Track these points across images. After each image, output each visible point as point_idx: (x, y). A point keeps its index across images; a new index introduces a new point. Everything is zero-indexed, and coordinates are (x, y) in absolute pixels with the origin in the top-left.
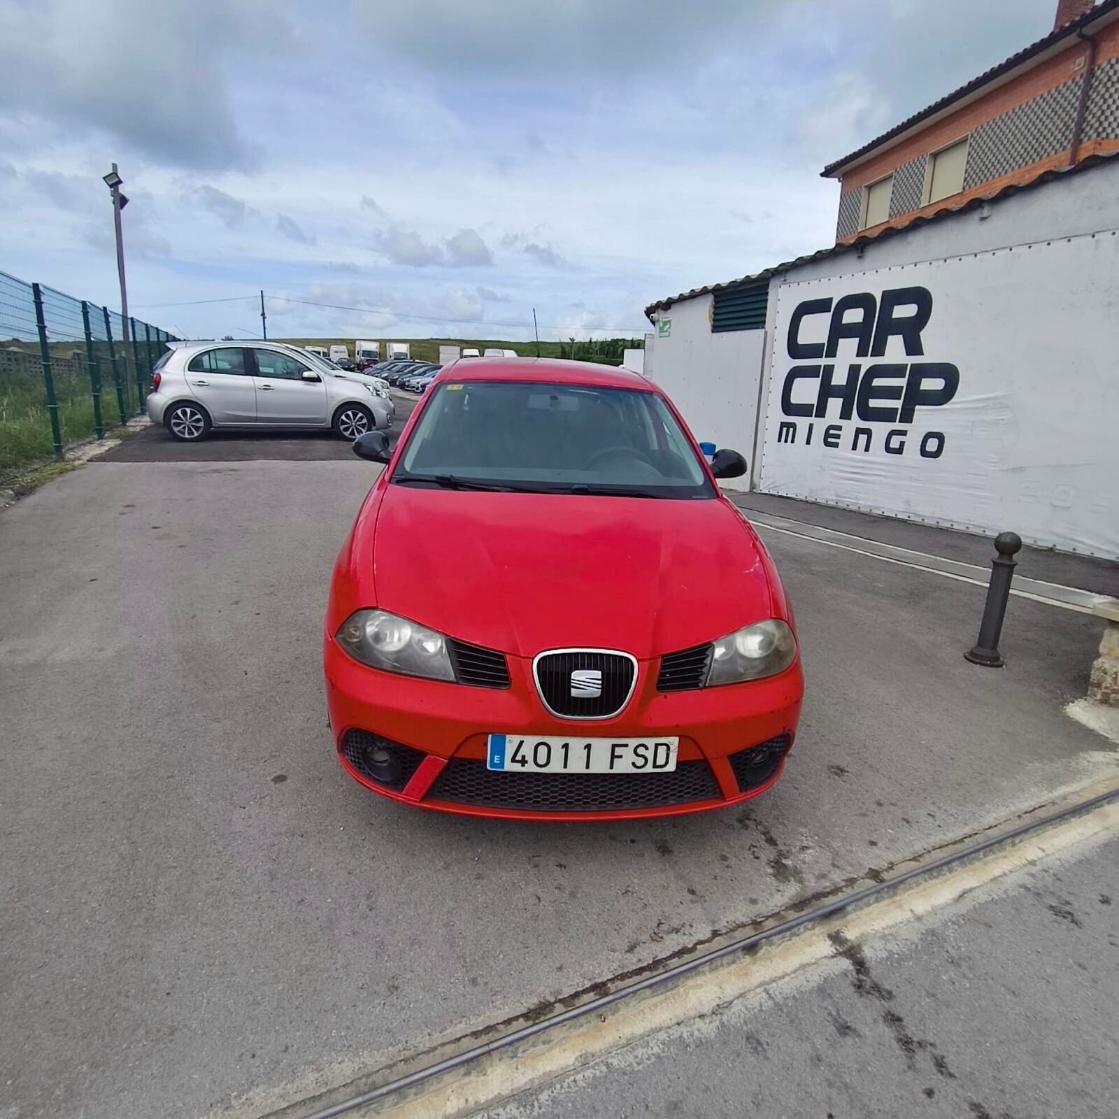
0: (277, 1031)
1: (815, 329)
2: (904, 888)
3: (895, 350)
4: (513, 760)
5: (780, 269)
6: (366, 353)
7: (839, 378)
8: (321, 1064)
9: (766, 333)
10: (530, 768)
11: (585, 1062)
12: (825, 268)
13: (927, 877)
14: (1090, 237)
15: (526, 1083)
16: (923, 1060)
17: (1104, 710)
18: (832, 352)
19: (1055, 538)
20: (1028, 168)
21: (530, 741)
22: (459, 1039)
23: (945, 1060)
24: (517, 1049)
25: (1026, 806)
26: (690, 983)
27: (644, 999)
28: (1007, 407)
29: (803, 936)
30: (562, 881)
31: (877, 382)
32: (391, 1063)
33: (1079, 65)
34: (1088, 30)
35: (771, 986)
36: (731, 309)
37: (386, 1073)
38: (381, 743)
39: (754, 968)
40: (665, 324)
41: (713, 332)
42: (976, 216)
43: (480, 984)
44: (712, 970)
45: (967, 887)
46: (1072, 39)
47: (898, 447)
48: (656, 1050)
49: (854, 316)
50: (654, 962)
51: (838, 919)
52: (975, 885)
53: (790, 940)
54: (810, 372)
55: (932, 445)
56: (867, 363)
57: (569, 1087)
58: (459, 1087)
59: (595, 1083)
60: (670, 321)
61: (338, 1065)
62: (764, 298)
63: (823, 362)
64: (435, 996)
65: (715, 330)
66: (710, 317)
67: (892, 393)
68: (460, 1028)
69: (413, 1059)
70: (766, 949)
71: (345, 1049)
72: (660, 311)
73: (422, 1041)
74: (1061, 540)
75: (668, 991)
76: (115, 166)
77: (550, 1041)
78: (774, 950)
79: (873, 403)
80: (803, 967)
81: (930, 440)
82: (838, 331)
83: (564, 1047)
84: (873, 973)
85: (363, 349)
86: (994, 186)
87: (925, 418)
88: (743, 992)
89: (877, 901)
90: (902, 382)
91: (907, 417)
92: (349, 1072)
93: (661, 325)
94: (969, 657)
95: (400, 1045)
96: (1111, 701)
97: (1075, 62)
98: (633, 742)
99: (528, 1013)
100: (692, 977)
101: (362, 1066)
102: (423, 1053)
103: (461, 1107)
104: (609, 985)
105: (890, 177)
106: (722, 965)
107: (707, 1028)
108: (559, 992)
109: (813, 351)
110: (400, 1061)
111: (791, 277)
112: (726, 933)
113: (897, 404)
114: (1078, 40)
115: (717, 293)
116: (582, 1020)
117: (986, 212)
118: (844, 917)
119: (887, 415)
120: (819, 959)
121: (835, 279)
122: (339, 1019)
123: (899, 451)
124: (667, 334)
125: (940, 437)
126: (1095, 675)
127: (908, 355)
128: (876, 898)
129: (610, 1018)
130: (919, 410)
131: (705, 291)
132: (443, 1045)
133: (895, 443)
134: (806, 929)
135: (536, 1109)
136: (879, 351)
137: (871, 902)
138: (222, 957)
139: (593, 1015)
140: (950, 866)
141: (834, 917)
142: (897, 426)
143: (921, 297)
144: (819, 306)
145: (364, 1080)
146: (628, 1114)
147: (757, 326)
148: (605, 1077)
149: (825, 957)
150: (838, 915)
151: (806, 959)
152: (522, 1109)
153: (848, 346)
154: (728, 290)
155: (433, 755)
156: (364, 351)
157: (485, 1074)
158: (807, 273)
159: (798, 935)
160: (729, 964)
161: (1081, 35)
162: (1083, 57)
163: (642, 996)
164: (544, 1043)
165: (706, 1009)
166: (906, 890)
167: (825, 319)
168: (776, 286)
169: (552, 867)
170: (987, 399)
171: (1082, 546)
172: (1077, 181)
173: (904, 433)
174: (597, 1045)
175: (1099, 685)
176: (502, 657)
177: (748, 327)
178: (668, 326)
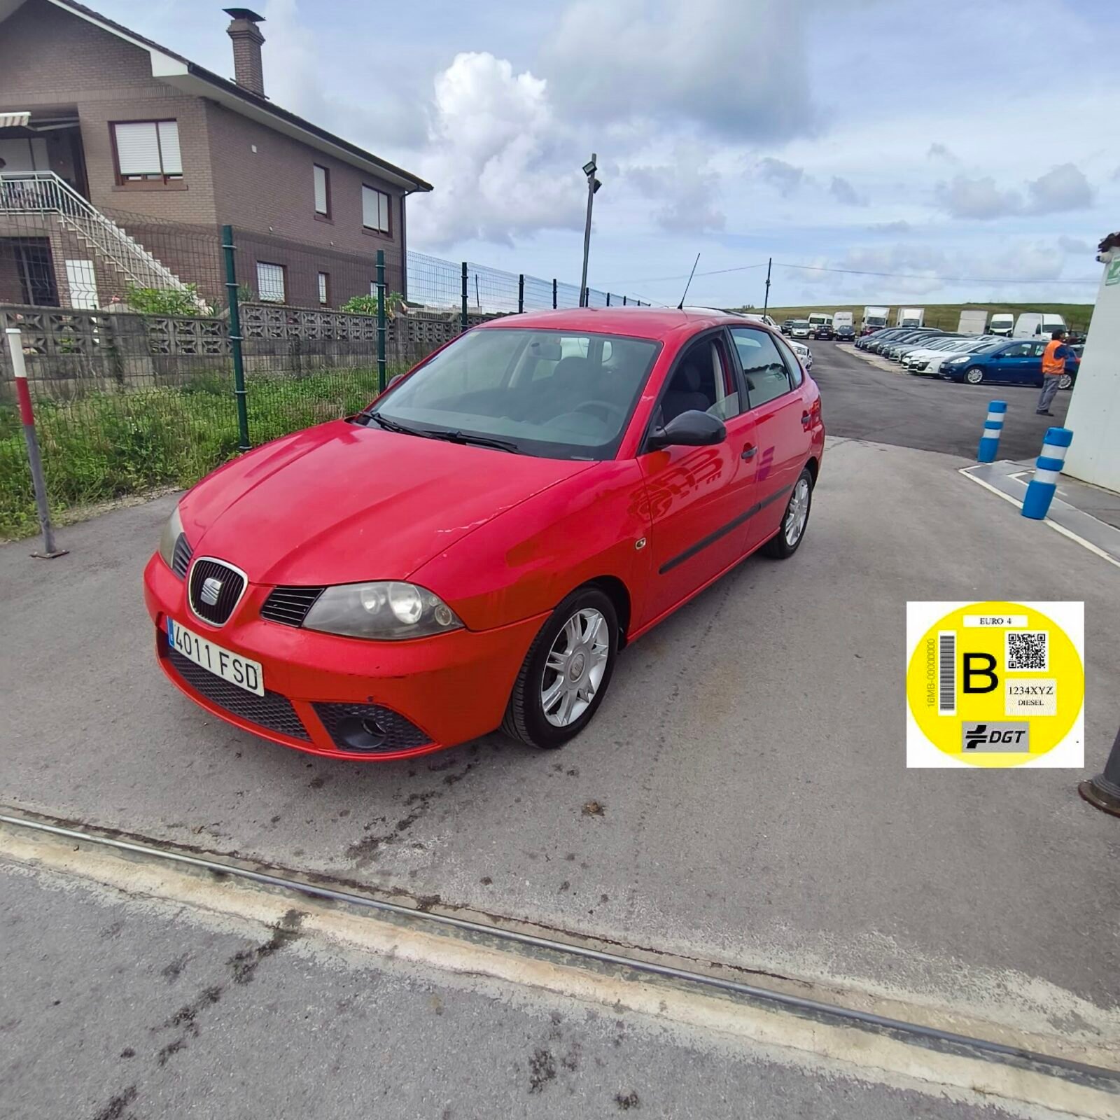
2: (420, 926)
6: (871, 320)
11: (32, 864)
13: (462, 934)
16: (169, 1036)
23: (183, 1049)
24: (18, 830)
26: (151, 866)
27: (112, 855)
29: (272, 896)
35: (192, 908)
44: (176, 869)
45: (491, 971)
51: (320, 906)
53: (259, 891)
70: (232, 884)
75: (132, 861)
76: (594, 156)
77: (38, 840)
78: (238, 890)
85: (870, 315)
89: (378, 917)
94: (1088, 794)
100: (157, 864)
106: (187, 871)
116: (65, 840)
118: (329, 908)
120: (254, 919)
128: (379, 915)
129: (81, 852)
134: (282, 893)
137: (370, 914)
139: (74, 842)
140: (505, 942)
141: (318, 902)
149: (262, 922)
150: (324, 903)
151: (246, 912)
156: (871, 318)
159: (270, 893)
160: (192, 874)
163: (113, 852)
164: (34, 838)
165: (130, 889)
166: (421, 929)
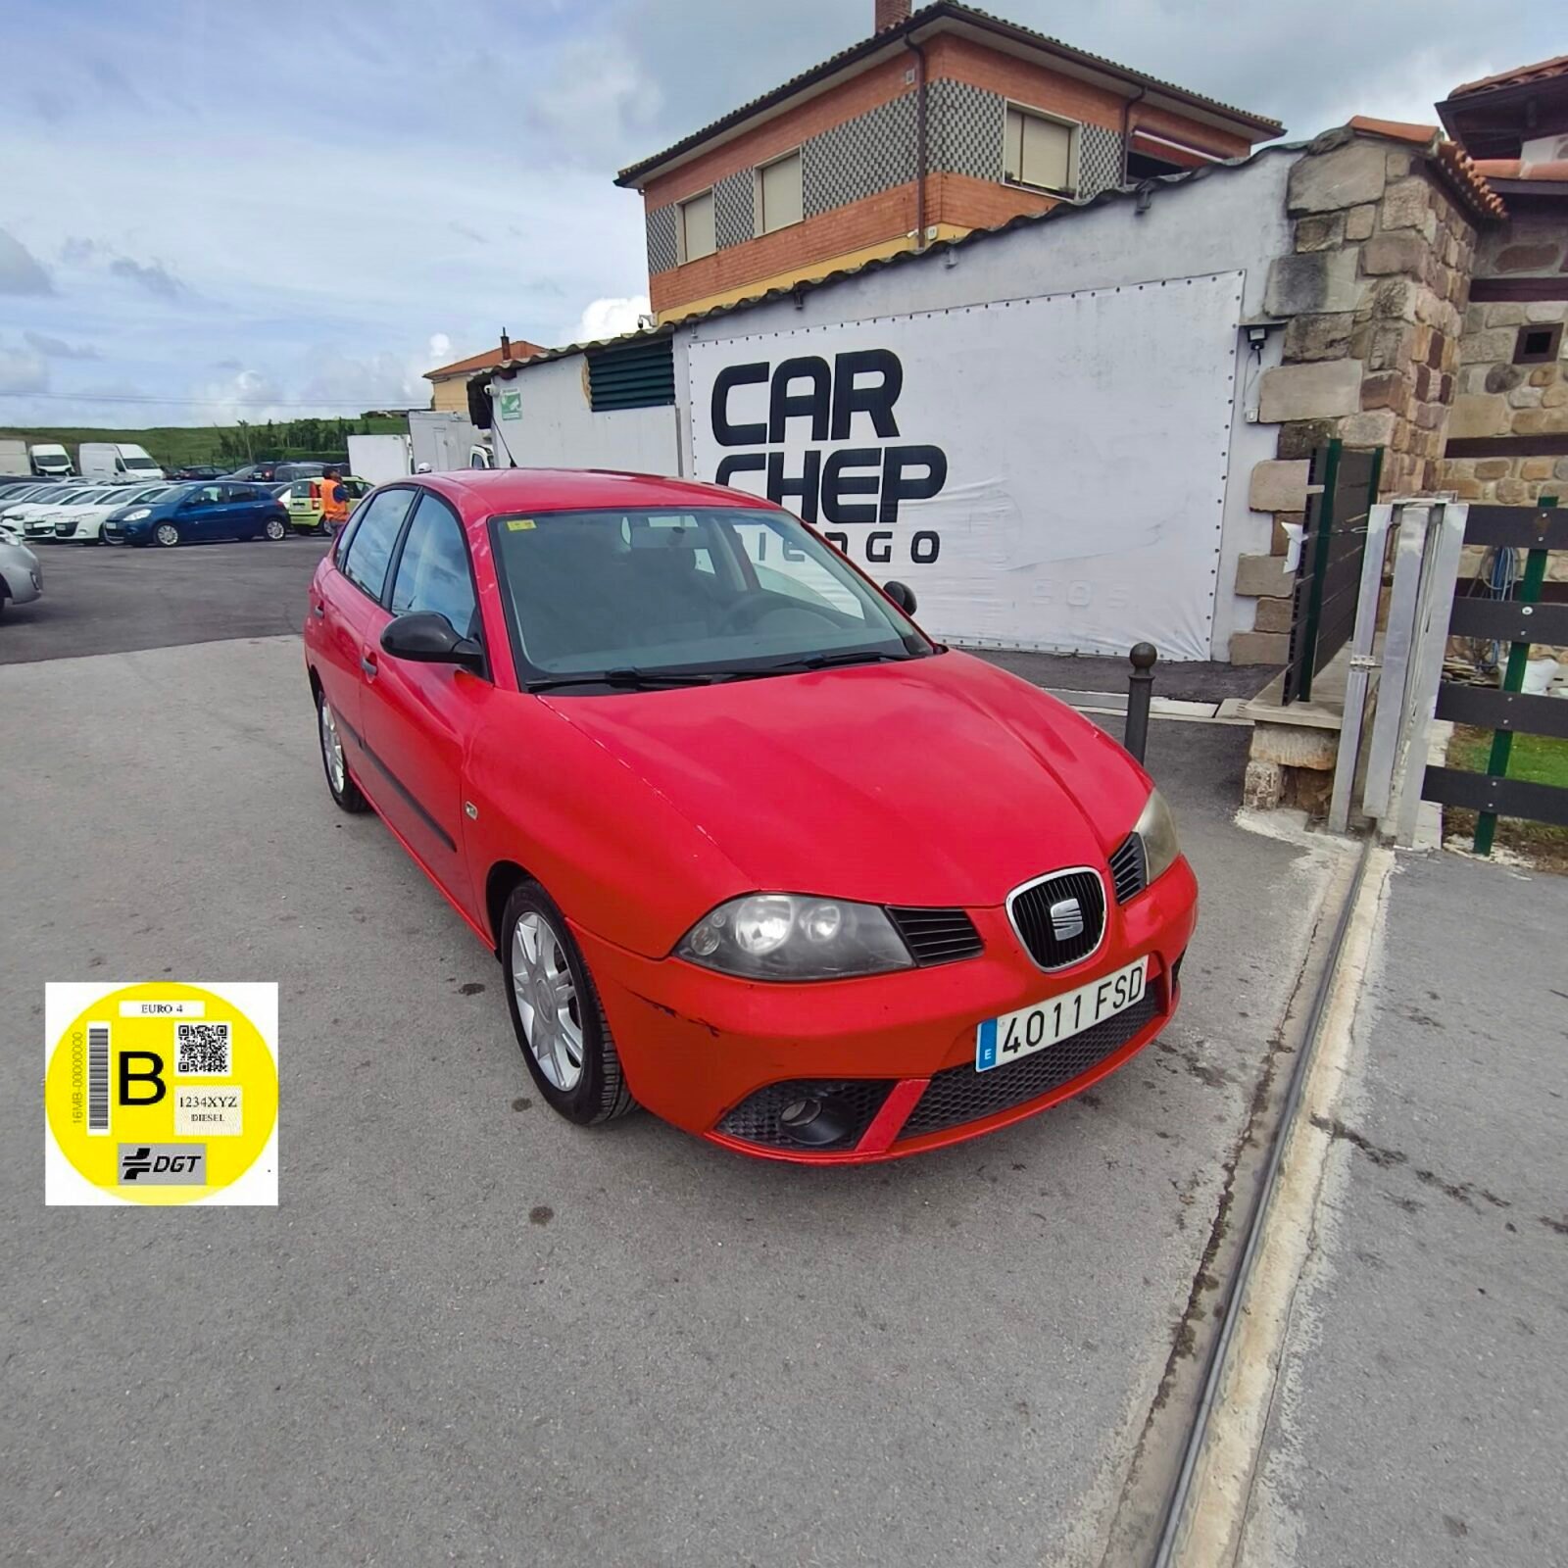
0: (959, 1544)
1: (750, 405)
3: (862, 431)
4: (1006, 1048)
5: (688, 321)
7: (793, 470)
8: (1053, 1546)
9: (677, 411)
10: (1025, 1050)
12: (753, 323)
14: (1070, 297)
15: (1259, 1421)
17: (1263, 815)
18: (778, 436)
19: (1076, 642)
20: (874, 198)
21: (1023, 1015)
22: (1150, 1420)
25: (1306, 929)
28: (1007, 496)
30: (1040, 1184)
31: (845, 472)
32: (1120, 1492)
33: (910, 79)
34: (915, 38)
36: (616, 378)
37: (1129, 1506)
38: (824, 1090)
39: (1296, 1185)
40: (511, 399)
41: (593, 410)
42: (940, 263)
43: (1097, 1346)
46: (898, 46)
47: (883, 553)
48: (1313, 1315)
49: (801, 387)
50: (1214, 1226)
52: (1350, 1021)
54: (753, 463)
55: (925, 548)
56: (828, 448)
57: (1293, 1400)
58: (1215, 1469)
59: (1307, 1379)
60: (518, 396)
61: (1072, 1534)
62: (666, 361)
63: (767, 448)
64: (1072, 1387)
65: (597, 407)
66: (586, 389)
67: (866, 485)
68: (1138, 1407)
69: (1134, 1471)
71: (1056, 1510)
72: (499, 380)
73: (1121, 1446)
74: (1083, 643)
79: (844, 500)
80: (1323, 1163)
81: (922, 541)
82: (783, 407)
83: (1247, 1362)
84: (1372, 1142)
86: (839, 217)
87: (912, 515)
88: (1310, 1214)
90: (877, 471)
91: (889, 515)
92: (1093, 1533)
93: (504, 401)
95: (1105, 1466)
96: (1269, 805)
97: (905, 75)
98: (1114, 977)
99: (1175, 1348)
101: (1096, 1516)
102: (1136, 1457)
103: (1238, 1486)
104: (1207, 1273)
105: (709, 193)
107: (1322, 1268)
108: (1174, 1310)
109: (753, 434)
110: (1126, 1483)
111: (704, 332)
112: (1236, 1163)
113: (875, 499)
114: (906, 47)
115: (593, 354)
117: (952, 258)
119: (864, 514)
121: (769, 337)
122: (1009, 1482)
123: (886, 557)
124: (516, 415)
125: (934, 537)
126: (1248, 782)
127: (879, 436)
130: (905, 505)
131: (573, 351)
132: (1143, 1435)
133: (878, 548)
135: (1294, 1441)
136: (842, 431)
138: (775, 1501)
142: (878, 527)
143: (886, 362)
144: (752, 373)
145: (1117, 1529)
146: (1362, 1391)
147: (664, 400)
148: (1306, 1369)
152: (1284, 1450)
153: (799, 428)
154: (607, 350)
155: (907, 1079)
157: (1219, 1439)
158: (726, 328)
161: (907, 42)
162: (913, 71)
167: (762, 391)
168: (683, 346)
169: (1010, 1172)
170: (982, 488)
171: (1104, 646)
172: (1049, 230)
173: (888, 535)
174: (1270, 1342)
175: (1254, 792)
176: (963, 914)
177: (648, 402)
178: (516, 403)
